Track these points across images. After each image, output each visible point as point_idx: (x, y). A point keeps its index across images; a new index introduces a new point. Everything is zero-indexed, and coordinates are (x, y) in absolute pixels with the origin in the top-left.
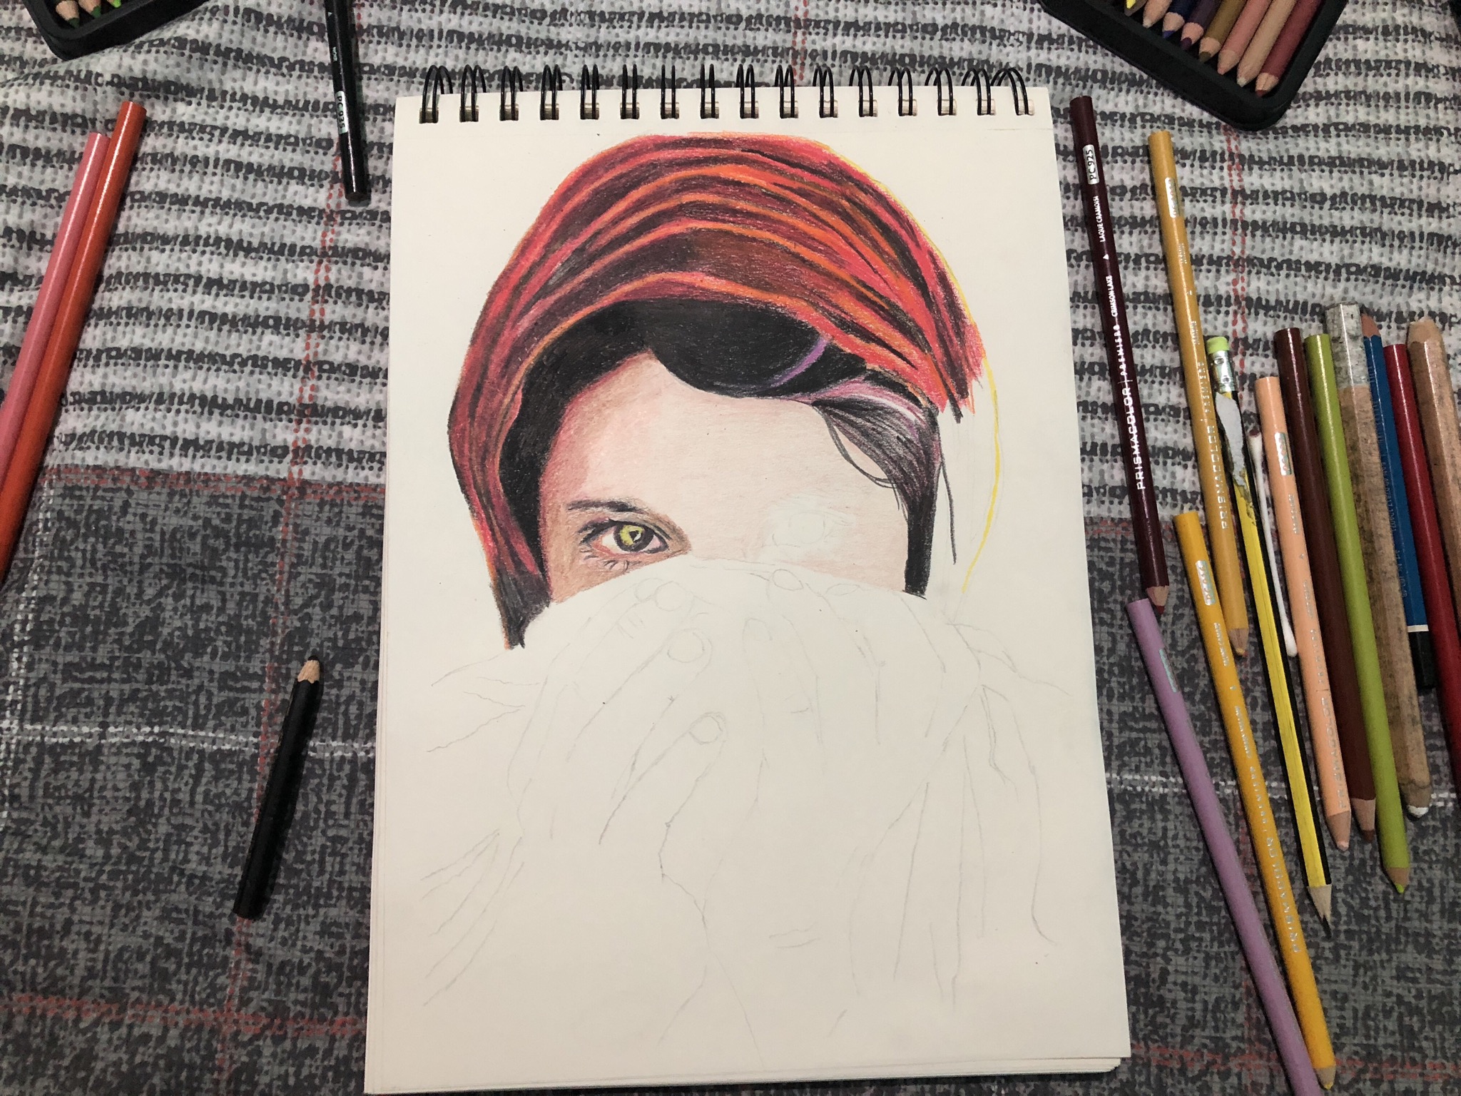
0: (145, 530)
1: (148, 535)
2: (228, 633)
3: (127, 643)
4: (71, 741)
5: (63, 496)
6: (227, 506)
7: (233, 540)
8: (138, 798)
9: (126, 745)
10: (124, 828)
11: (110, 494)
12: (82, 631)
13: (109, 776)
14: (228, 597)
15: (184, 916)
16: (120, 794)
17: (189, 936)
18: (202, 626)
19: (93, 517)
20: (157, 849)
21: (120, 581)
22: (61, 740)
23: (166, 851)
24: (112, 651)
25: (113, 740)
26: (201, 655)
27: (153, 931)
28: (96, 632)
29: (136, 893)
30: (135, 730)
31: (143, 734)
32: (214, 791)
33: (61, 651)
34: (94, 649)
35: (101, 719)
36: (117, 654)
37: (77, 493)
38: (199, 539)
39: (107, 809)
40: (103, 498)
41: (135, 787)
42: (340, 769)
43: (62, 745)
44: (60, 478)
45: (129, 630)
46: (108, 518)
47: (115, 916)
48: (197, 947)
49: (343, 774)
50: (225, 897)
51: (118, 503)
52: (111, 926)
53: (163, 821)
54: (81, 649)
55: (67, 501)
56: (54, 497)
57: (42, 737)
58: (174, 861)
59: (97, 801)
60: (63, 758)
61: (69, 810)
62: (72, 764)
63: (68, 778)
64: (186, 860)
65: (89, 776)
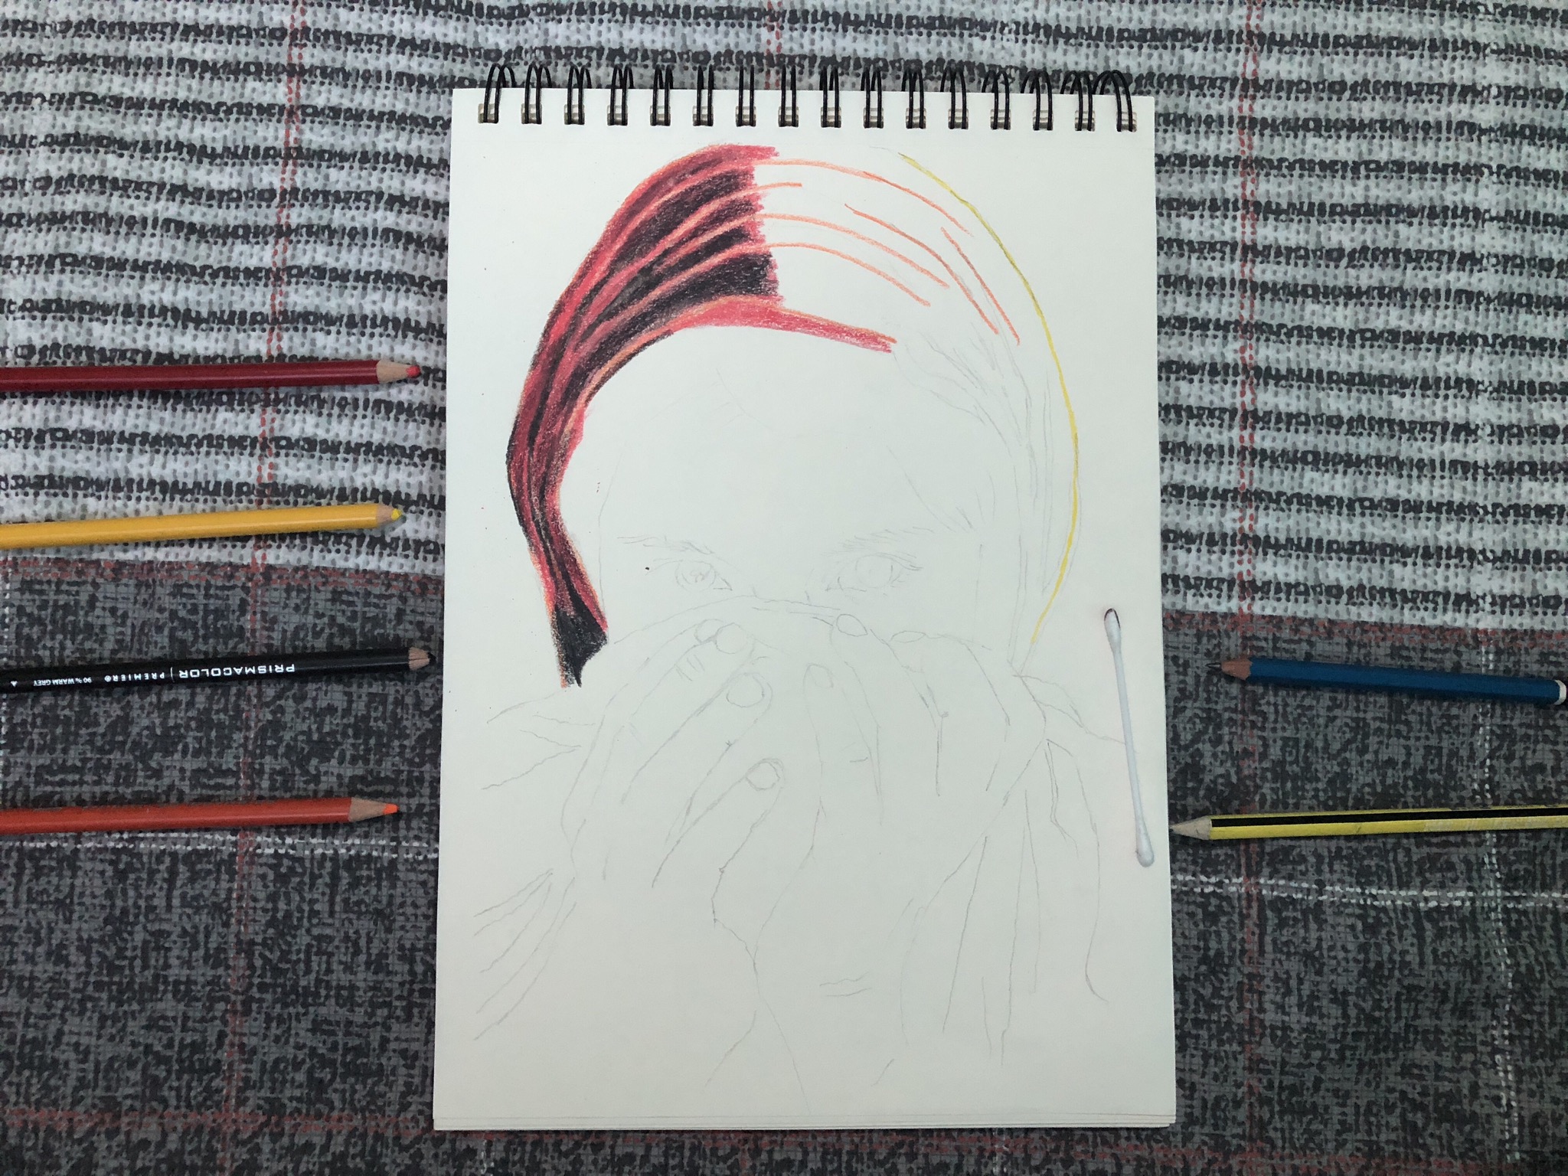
0: (116, 624)
1: (120, 629)
2: (199, 729)
3: (99, 744)
4: (46, 845)
5: (23, 591)
6: (192, 596)
7: (201, 632)
8: (113, 906)
9: (100, 851)
10: (102, 937)
11: (75, 588)
12: (53, 732)
13: (87, 882)
14: (197, 691)
15: (172, 1023)
16: (97, 901)
17: (177, 1043)
18: (171, 723)
19: (60, 613)
20: (136, 957)
22: (39, 844)
23: (145, 960)
24: (84, 753)
25: (88, 845)
26: (172, 754)
27: (141, 1039)
28: (66, 733)
29: (121, 1004)
30: (107, 835)
31: (113, 840)
32: (191, 893)
33: (34, 753)
34: (65, 751)
36: (89, 756)
37: (38, 587)
38: (166, 632)
39: (87, 916)
40: (68, 593)
41: (109, 895)
42: (321, 866)
43: (41, 850)
44: (16, 571)
45: (101, 730)
46: (76, 614)
47: (102, 1027)
48: (185, 1054)
49: (324, 872)
50: (213, 1000)
51: (84, 598)
52: (99, 1037)
53: (138, 928)
54: (52, 751)
55: (27, 596)
56: (10, 591)
57: (21, 841)
58: (155, 968)
59: (77, 908)
60: (42, 863)
61: (52, 916)
62: (51, 868)
63: (48, 883)
64: (167, 966)
65: (69, 881)
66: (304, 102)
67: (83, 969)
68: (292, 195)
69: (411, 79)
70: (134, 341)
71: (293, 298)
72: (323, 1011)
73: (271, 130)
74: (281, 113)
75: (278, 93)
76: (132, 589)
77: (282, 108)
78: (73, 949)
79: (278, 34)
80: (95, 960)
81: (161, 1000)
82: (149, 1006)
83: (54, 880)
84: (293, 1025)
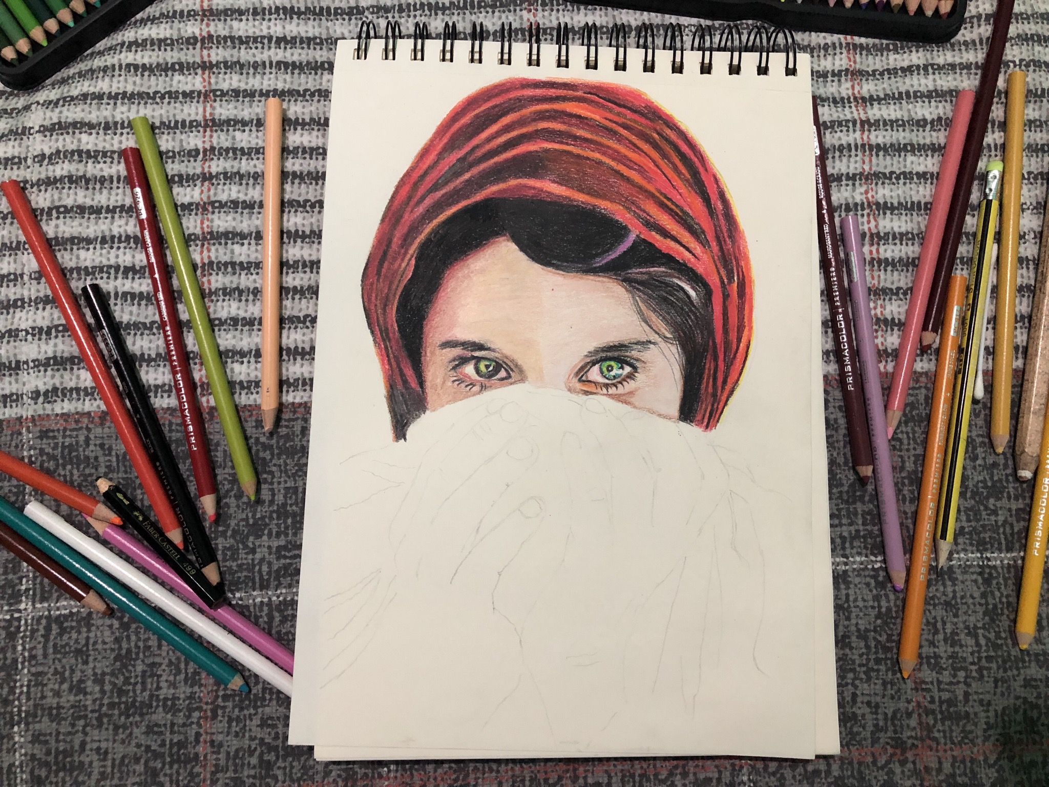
0: (105, 455)
1: (108, 458)
4: (71, 612)
5: (41, 438)
8: (120, 648)
10: (113, 670)
11: (75, 433)
13: (99, 634)
15: (163, 729)
16: (107, 646)
17: (168, 742)
19: (67, 451)
20: (136, 683)
22: (63, 612)
23: (144, 683)
27: (143, 742)
29: (128, 717)
37: (51, 434)
39: (100, 657)
40: (70, 436)
41: (117, 640)
42: (261, 610)
43: (64, 615)
44: (35, 425)
46: (77, 450)
47: (116, 734)
48: (175, 750)
49: (264, 614)
50: (191, 710)
51: (82, 438)
52: (114, 741)
53: (139, 662)
55: (45, 441)
56: (33, 438)
57: (49, 611)
58: (151, 690)
59: (92, 653)
60: (65, 625)
61: (73, 661)
62: (72, 628)
63: (70, 638)
64: (159, 688)
65: (85, 635)
66: (214, 87)
67: (98, 696)
68: (211, 152)
69: (286, 65)
70: (108, 259)
71: (217, 222)
72: (267, 710)
73: (193, 108)
74: (199, 97)
75: (196, 82)
77: (199, 93)
78: (89, 682)
79: (191, 41)
80: (107, 687)
81: (155, 712)
82: (147, 717)
83: (74, 635)
84: (248, 723)
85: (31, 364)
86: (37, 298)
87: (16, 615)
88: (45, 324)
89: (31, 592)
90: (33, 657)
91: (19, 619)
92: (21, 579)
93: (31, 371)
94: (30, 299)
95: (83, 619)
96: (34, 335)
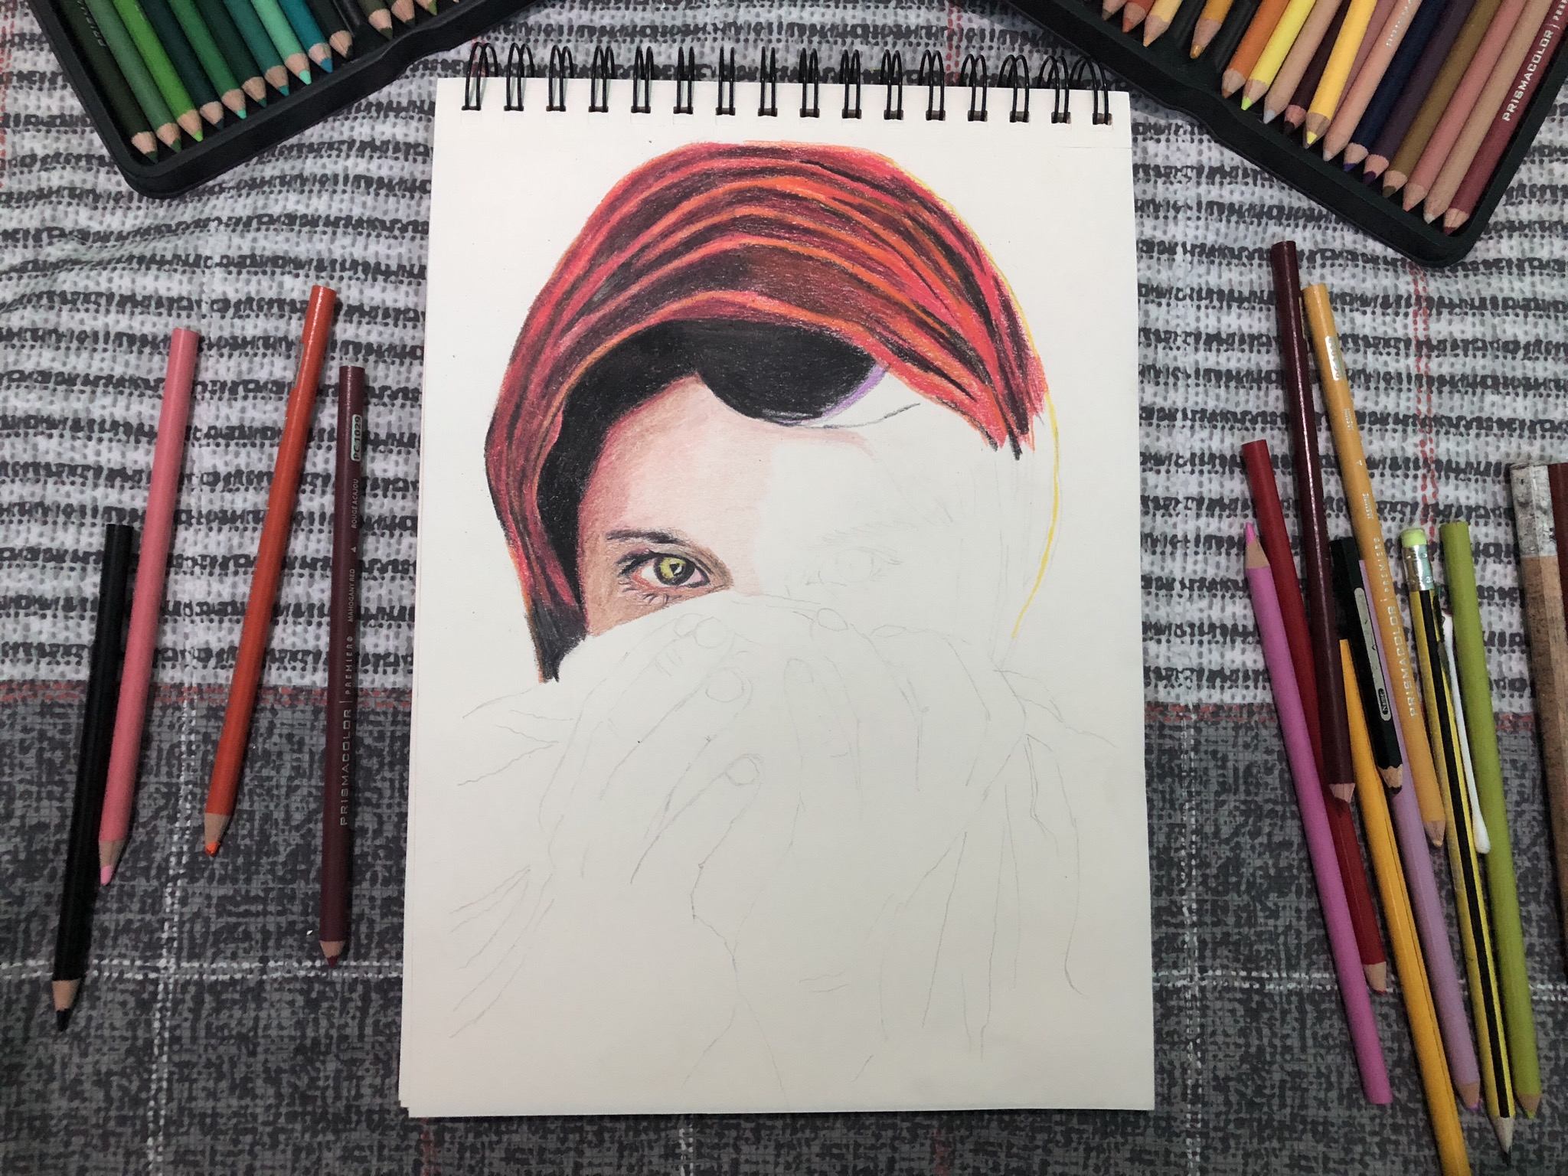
0: (293, 751)
1: (296, 756)
2: (389, 855)
3: (280, 873)
4: (232, 978)
5: (207, 717)
6: (378, 721)
7: (387, 760)
8: (304, 1036)
9: (286, 980)
10: (293, 1067)
12: (234, 863)
13: (273, 1013)
14: (385, 818)
16: (285, 1033)
18: (360, 850)
20: (327, 1088)
21: (267, 807)
22: (221, 977)
23: (337, 1090)
24: (266, 883)
25: (275, 976)
26: (362, 880)
28: (248, 864)
29: (315, 1134)
30: (296, 965)
31: (305, 968)
32: (383, 1021)
33: (215, 883)
34: (248, 881)
35: (260, 954)
36: (271, 885)
37: (222, 714)
39: (273, 1048)
41: (300, 1025)
43: (223, 982)
44: (202, 699)
45: (281, 858)
47: (297, 1159)
50: (407, 1129)
51: (263, 724)
53: (331, 1057)
54: (235, 881)
55: (212, 723)
56: (196, 717)
57: (201, 975)
58: (347, 1099)
59: (262, 1041)
60: (224, 997)
61: (234, 1050)
62: (234, 1002)
63: (231, 1016)
64: (359, 1096)
65: (253, 1014)
67: (271, 1101)
72: (516, 1138)
76: (309, 715)
78: (259, 1082)
80: (286, 1090)
81: (355, 1130)
82: (344, 1136)
83: (237, 1013)
84: (487, 1153)
85: (197, 609)
86: (210, 512)
87: (153, 975)
88: (220, 552)
89: (175, 944)
90: (175, 1040)
91: (156, 982)
92: (162, 922)
93: (197, 619)
94: (200, 513)
95: (250, 989)
96: (203, 567)
